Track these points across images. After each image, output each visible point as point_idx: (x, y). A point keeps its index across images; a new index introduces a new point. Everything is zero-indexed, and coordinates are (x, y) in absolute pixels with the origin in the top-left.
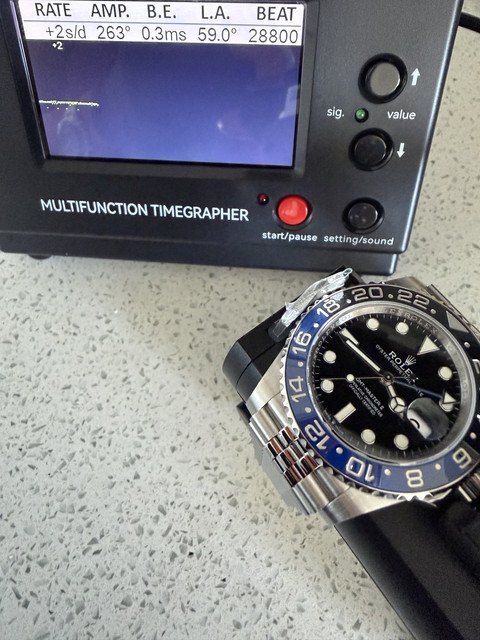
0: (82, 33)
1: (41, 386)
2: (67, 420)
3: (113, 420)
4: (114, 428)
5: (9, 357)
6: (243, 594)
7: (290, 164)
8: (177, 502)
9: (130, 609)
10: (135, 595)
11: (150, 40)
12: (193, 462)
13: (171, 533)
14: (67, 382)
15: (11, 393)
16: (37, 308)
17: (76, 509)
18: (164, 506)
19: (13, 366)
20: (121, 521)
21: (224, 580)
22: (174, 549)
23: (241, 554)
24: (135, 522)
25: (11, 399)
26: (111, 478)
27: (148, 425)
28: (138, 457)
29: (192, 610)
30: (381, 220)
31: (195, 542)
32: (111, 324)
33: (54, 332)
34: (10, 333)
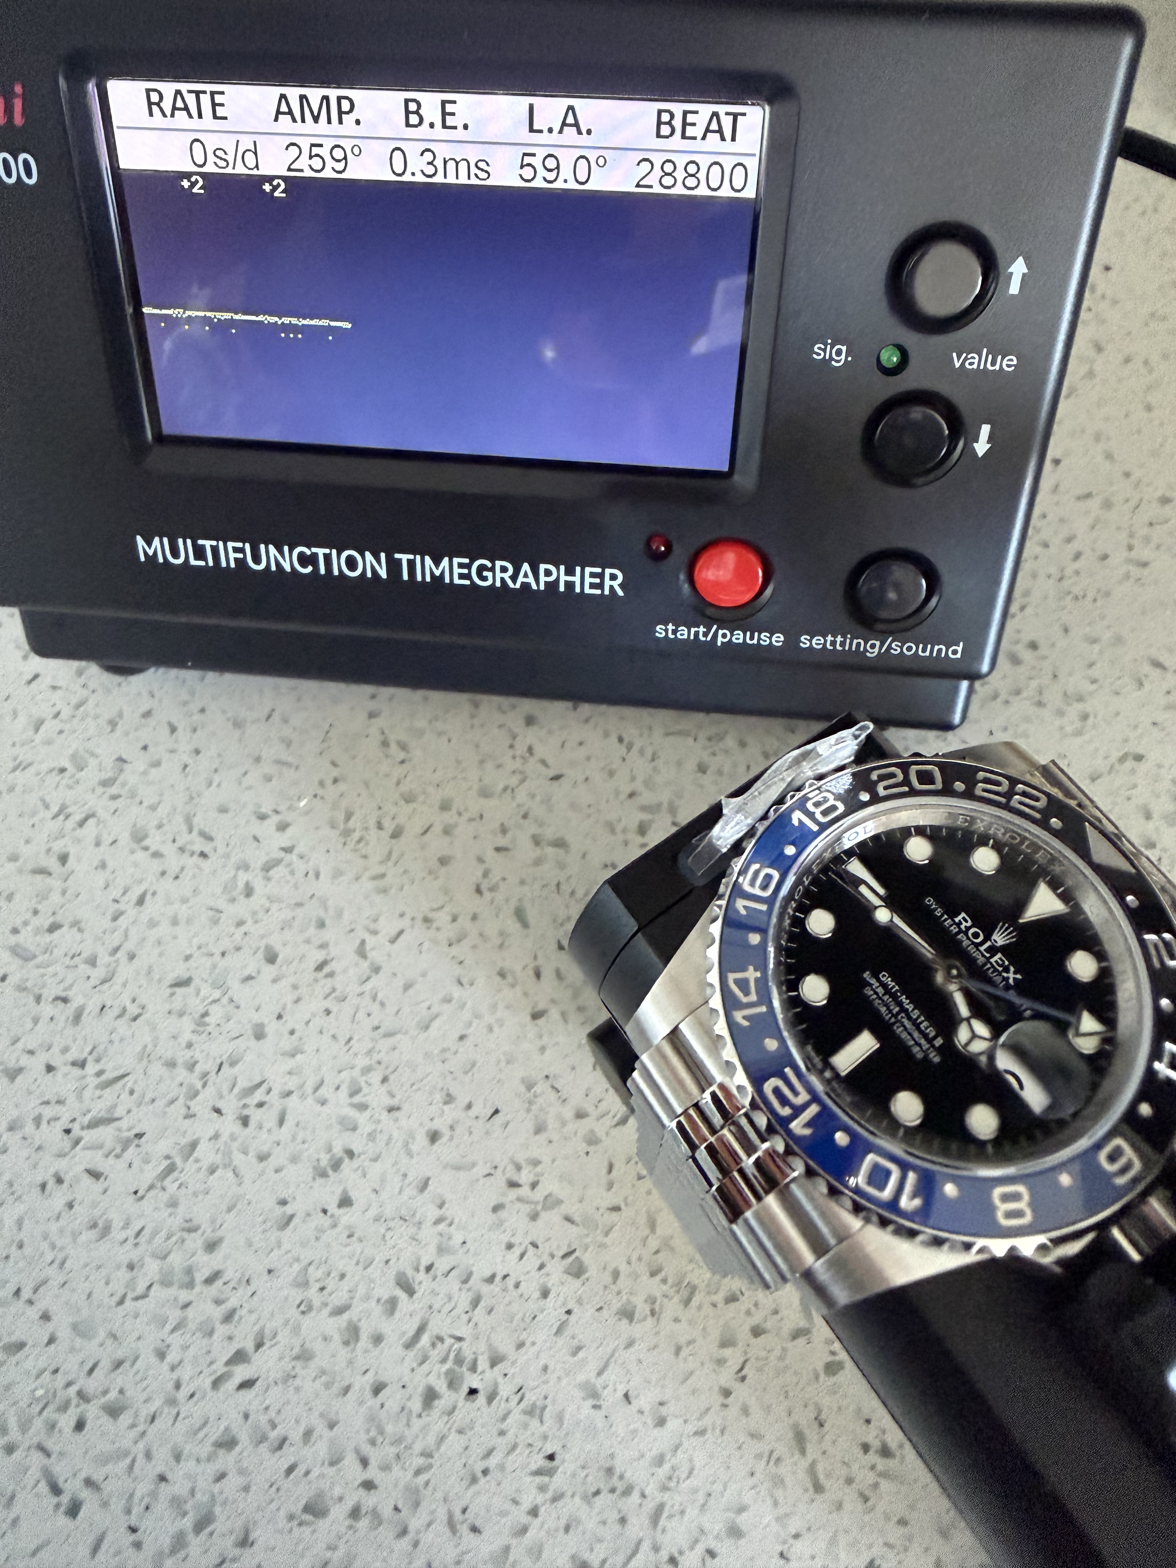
0: (250, 159)
1: (118, 980)
2: (180, 1061)
3: (290, 1063)
4: (292, 1083)
5: (45, 908)
6: (597, 1493)
7: (726, 468)
8: (442, 1265)
9: (324, 1523)
10: (336, 1491)
11: (407, 178)
12: (481, 1169)
13: (425, 1340)
14: (182, 971)
15: (49, 994)
16: (114, 790)
17: (199, 1278)
18: (410, 1273)
19: (52, 928)
20: (305, 1308)
21: (551, 1457)
22: (432, 1380)
23: (593, 1394)
24: (339, 1311)
25: (47, 1009)
26: (283, 1203)
27: (376, 1077)
28: (350, 1154)
29: (474, 1529)
30: (934, 601)
31: (483, 1364)
32: (290, 831)
33: (153, 848)
34: (49, 851)
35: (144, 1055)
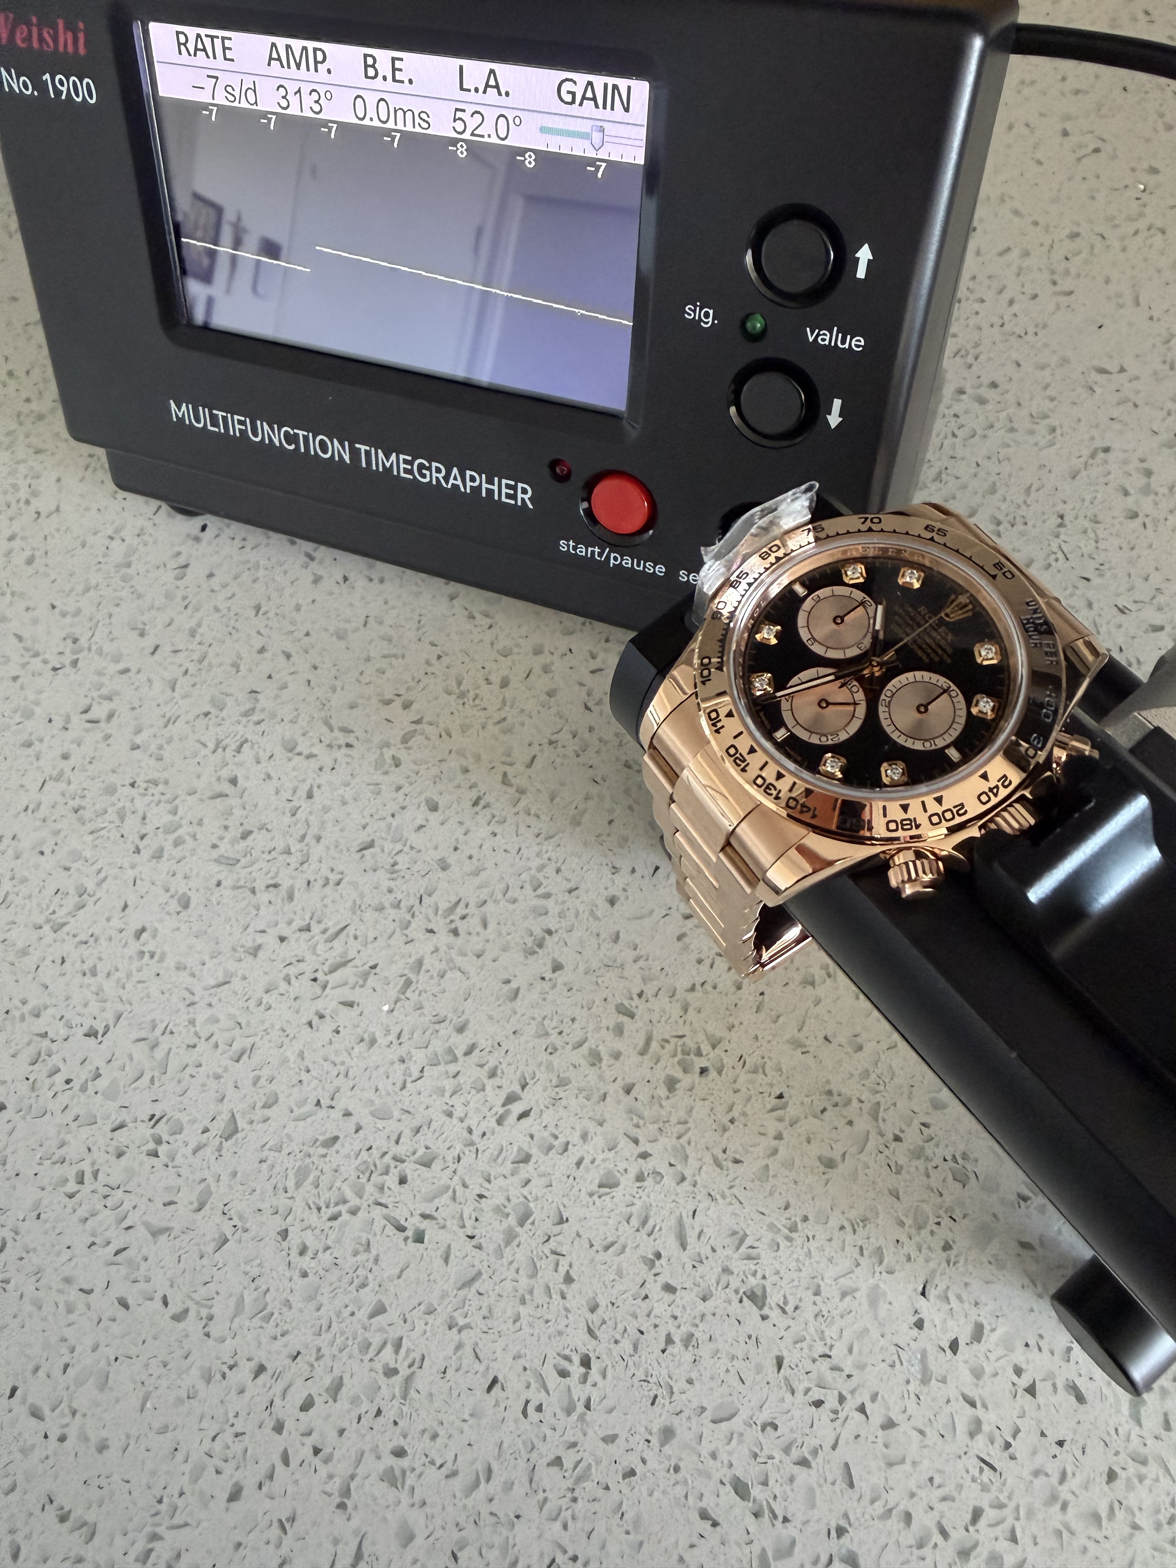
1: (314, 858)
2: (387, 904)
3: (477, 881)
4: (484, 894)
5: (232, 822)
6: (824, 1111)
8: (649, 991)
9: (617, 1192)
10: (621, 1167)
12: (659, 913)
13: (654, 1045)
14: (364, 837)
15: (260, 885)
16: (255, 718)
17: (459, 1053)
18: (626, 1003)
19: (245, 836)
20: (552, 1050)
21: (780, 1096)
22: (670, 1071)
23: (798, 1044)
24: (580, 1045)
25: (264, 897)
26: (508, 982)
27: (550, 870)
28: (549, 932)
29: (737, 1161)
31: (706, 1048)
32: (415, 707)
33: (306, 752)
34: (219, 779)
35: (356, 908)
